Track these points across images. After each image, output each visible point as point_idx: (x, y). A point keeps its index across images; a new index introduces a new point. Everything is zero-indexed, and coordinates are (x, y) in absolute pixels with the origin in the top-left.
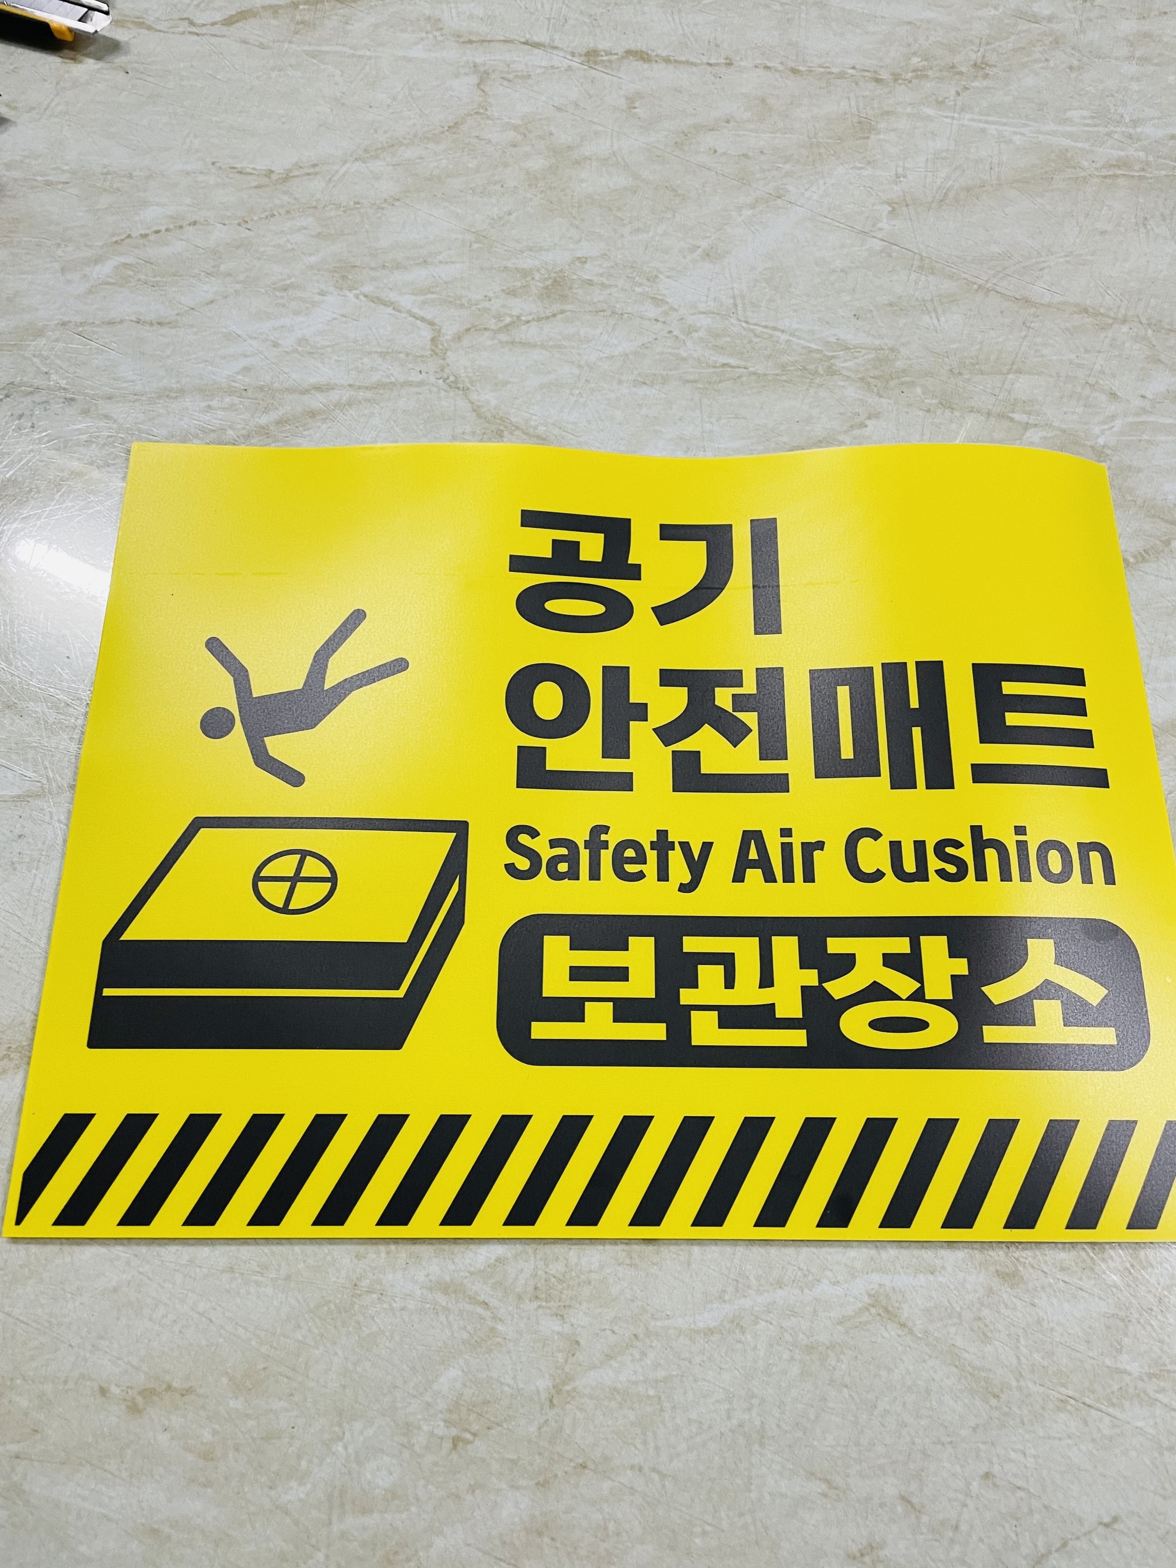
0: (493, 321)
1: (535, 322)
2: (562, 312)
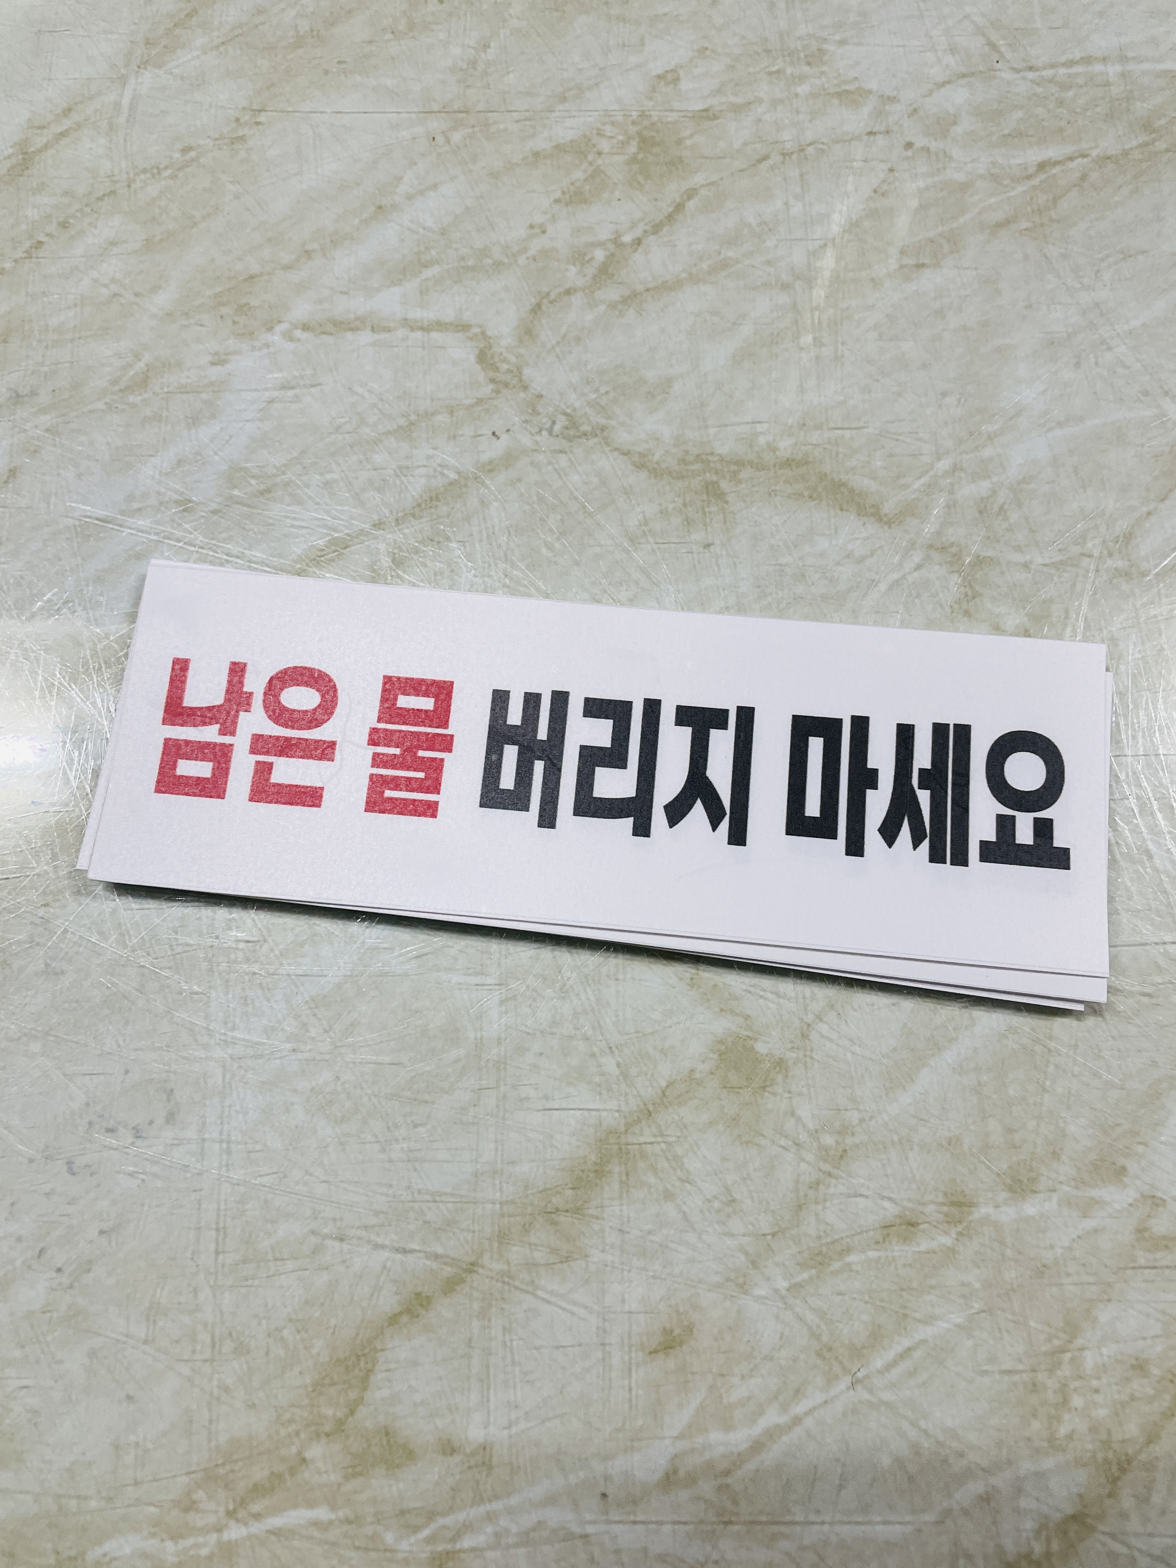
0: (573, 270)
1: (652, 238)
2: (691, 193)
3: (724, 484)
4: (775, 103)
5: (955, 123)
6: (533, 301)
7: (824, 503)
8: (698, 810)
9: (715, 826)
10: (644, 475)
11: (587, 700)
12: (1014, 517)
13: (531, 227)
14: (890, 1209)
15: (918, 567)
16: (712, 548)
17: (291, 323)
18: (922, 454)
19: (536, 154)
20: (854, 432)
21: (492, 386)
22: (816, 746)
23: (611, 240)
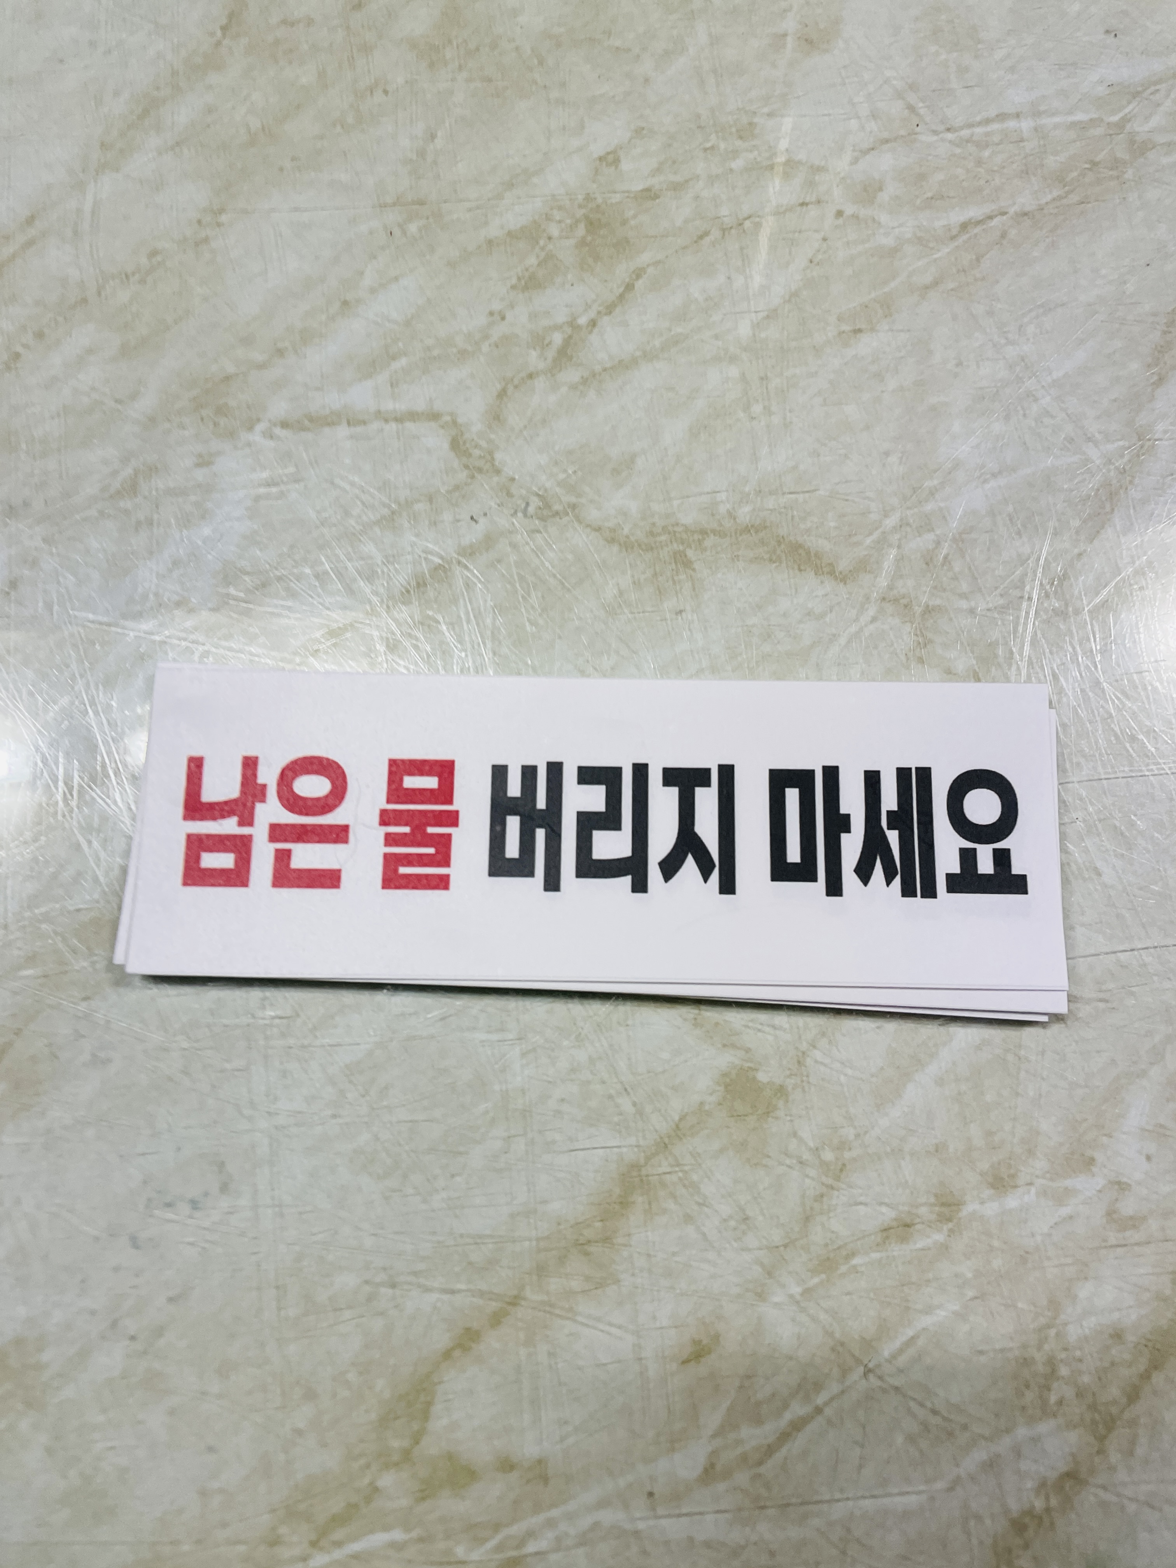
3: (690, 553)
4: (712, 179)
5: (881, 189)
6: (499, 387)
7: (784, 565)
8: (690, 863)
9: (706, 878)
10: (615, 548)
11: (580, 769)
12: (957, 566)
13: (491, 314)
14: (888, 1215)
15: (874, 619)
16: (684, 614)
17: (270, 421)
18: (870, 513)
19: (490, 242)
20: (807, 495)
21: (465, 473)
22: (792, 796)
23: (567, 323)
